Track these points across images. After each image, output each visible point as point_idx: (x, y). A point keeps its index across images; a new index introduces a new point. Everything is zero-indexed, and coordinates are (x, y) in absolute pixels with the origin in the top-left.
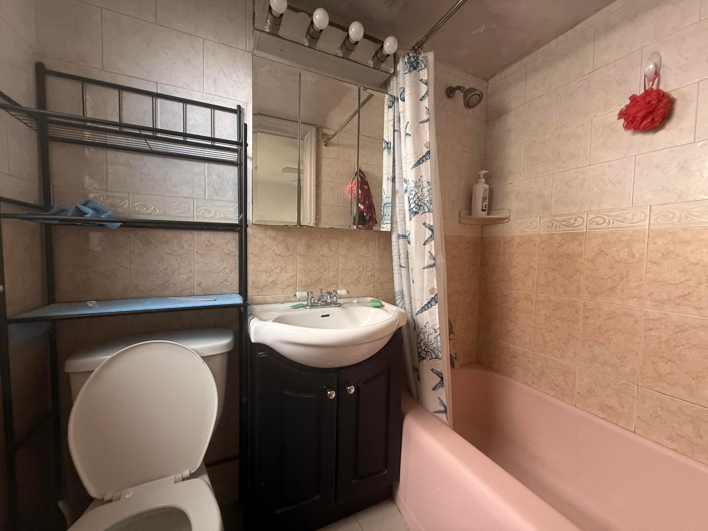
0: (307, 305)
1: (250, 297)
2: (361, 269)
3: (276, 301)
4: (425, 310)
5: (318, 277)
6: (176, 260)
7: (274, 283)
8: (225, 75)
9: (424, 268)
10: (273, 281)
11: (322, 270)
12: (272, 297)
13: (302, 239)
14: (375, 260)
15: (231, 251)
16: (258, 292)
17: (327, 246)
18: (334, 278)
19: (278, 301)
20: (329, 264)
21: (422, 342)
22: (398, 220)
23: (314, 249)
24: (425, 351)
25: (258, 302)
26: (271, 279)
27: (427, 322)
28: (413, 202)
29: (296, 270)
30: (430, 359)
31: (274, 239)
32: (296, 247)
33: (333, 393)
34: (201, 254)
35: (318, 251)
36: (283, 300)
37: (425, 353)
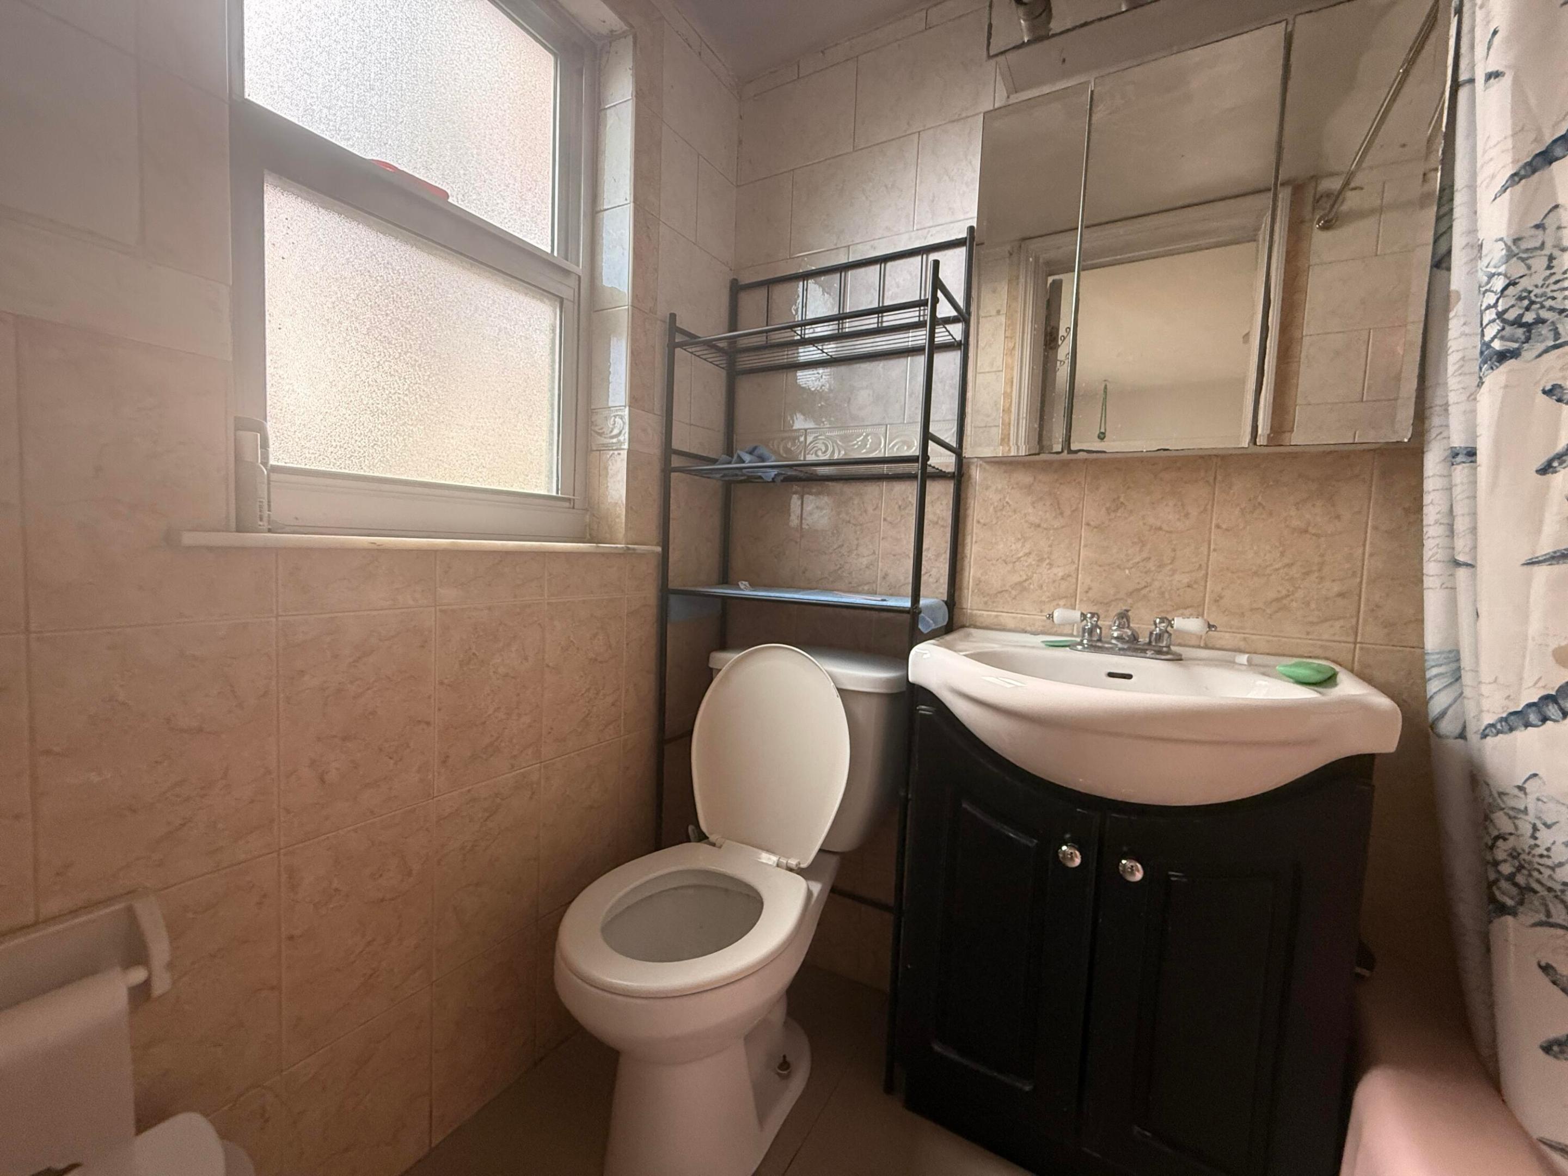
0: (1081, 643)
1: (969, 611)
2: (1295, 571)
3: (1023, 627)
4: (1527, 725)
5: (1139, 583)
6: (855, 532)
7: (1021, 587)
8: (951, 179)
9: (1532, 563)
10: (1020, 583)
11: (1151, 565)
12: (1014, 618)
13: (1097, 489)
14: (1364, 545)
15: (939, 518)
16: (986, 603)
17: (1171, 504)
18: (1189, 589)
19: (1029, 629)
20: (1174, 550)
21: (1500, 843)
22: (1452, 398)
23: (1131, 512)
24: (1516, 885)
25: (984, 625)
26: (1016, 578)
27: (1535, 775)
28: (1494, 316)
29: (1076, 562)
30: (1540, 924)
31: (1029, 489)
32: (1081, 506)
33: (1077, 857)
34: (890, 523)
35: (1143, 517)
36: (1040, 629)
37: (1514, 891)
